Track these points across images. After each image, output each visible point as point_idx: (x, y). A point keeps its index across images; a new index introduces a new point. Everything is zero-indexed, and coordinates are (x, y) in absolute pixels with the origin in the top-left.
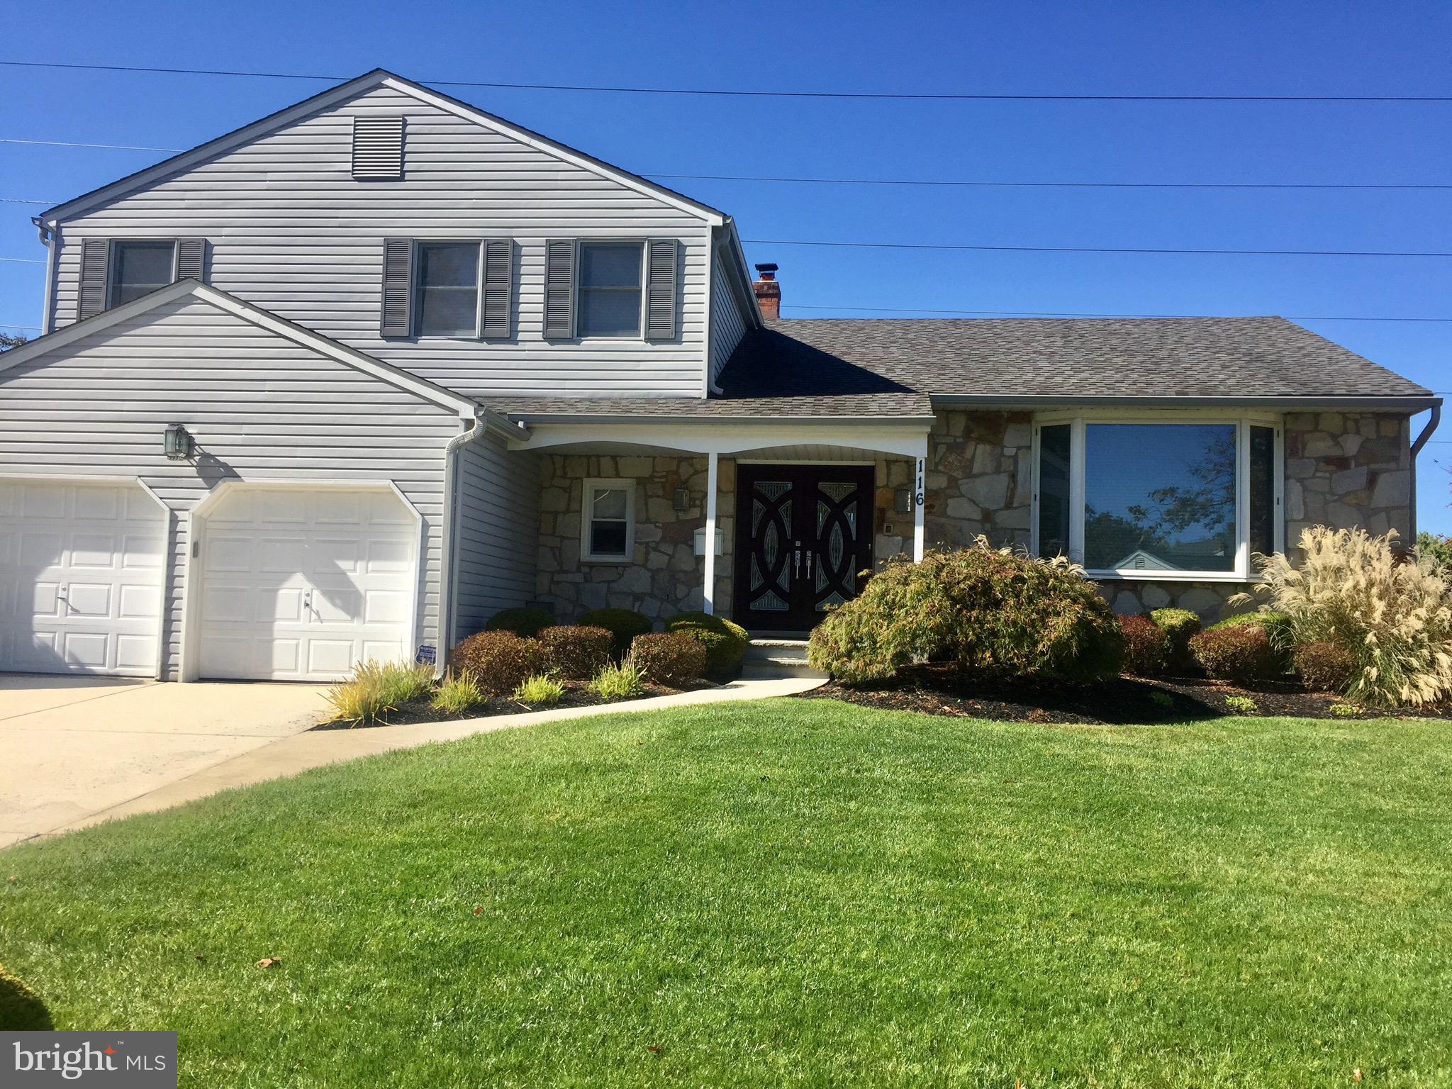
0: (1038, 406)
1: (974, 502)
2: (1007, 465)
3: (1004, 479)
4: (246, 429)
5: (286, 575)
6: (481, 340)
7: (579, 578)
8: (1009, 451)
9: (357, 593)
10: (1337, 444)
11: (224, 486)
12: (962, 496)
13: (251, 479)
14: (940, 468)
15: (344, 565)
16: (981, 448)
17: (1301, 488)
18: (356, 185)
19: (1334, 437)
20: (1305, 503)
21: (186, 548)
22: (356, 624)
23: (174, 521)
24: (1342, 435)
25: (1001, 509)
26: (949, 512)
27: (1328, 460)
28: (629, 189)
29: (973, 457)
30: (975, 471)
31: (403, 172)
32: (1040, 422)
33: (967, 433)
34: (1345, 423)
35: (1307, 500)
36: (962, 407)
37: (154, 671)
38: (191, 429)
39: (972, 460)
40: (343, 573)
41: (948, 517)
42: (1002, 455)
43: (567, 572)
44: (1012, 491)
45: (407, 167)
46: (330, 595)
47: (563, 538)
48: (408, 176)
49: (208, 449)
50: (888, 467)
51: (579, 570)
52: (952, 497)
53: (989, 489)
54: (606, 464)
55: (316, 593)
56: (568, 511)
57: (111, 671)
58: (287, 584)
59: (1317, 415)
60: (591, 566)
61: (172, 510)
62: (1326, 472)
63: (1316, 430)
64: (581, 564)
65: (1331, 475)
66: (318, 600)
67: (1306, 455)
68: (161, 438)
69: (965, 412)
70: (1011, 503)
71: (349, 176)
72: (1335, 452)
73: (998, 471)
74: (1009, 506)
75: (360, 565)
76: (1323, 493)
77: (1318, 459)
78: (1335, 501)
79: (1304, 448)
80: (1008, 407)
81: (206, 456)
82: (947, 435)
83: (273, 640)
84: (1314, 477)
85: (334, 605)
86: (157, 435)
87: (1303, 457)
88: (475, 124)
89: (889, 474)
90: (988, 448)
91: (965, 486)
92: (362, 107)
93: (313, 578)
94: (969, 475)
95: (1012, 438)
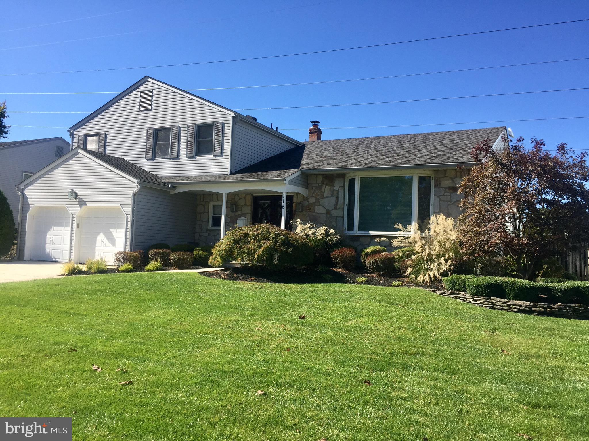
0: (347, 172)
1: (324, 207)
2: (335, 193)
3: (334, 199)
4: (89, 190)
5: (98, 233)
6: (170, 159)
7: (206, 234)
8: (336, 189)
9: (114, 238)
10: (453, 182)
11: (84, 207)
12: (320, 205)
13: (89, 204)
14: (314, 195)
15: (112, 230)
16: (327, 187)
17: (439, 199)
18: (140, 112)
19: (452, 179)
20: (440, 206)
21: (75, 226)
22: (114, 247)
23: (73, 218)
24: (455, 178)
25: (333, 210)
26: (316, 211)
27: (449, 188)
28: (210, 106)
29: (324, 191)
30: (325, 196)
31: (152, 107)
32: (348, 177)
33: (322, 182)
34: (456, 174)
35: (441, 204)
36: (321, 173)
37: (67, 261)
38: (76, 191)
39: (324, 192)
40: (111, 233)
41: (315, 213)
42: (334, 190)
43: (203, 233)
44: (337, 203)
45: (153, 105)
46: (108, 239)
47: (202, 221)
48: (153, 108)
49: (81, 197)
50: (297, 195)
51: (206, 232)
52: (317, 205)
53: (328, 202)
54: (215, 196)
55: (105, 239)
56: (204, 212)
57: (61, 261)
58: (99, 236)
59: (445, 171)
60: (211, 230)
61: (72, 214)
62: (448, 193)
63: (445, 176)
64: (208, 230)
65: (450, 194)
66: (106, 241)
67: (441, 187)
68: (67, 194)
69: (322, 175)
70: (336, 208)
71: (139, 110)
72: (451, 185)
73: (332, 195)
74: (335, 208)
75: (115, 230)
76: (447, 201)
77: (445, 188)
78: (452, 204)
79: (440, 184)
80: (336, 172)
81: (80, 198)
82: (316, 183)
83: (95, 253)
84: (444, 195)
85: (109, 242)
86: (66, 193)
87: (440, 187)
88: (170, 90)
89: (297, 198)
90: (329, 187)
91: (321, 201)
92: (143, 88)
93: (105, 234)
94: (323, 198)
95: (338, 184)
